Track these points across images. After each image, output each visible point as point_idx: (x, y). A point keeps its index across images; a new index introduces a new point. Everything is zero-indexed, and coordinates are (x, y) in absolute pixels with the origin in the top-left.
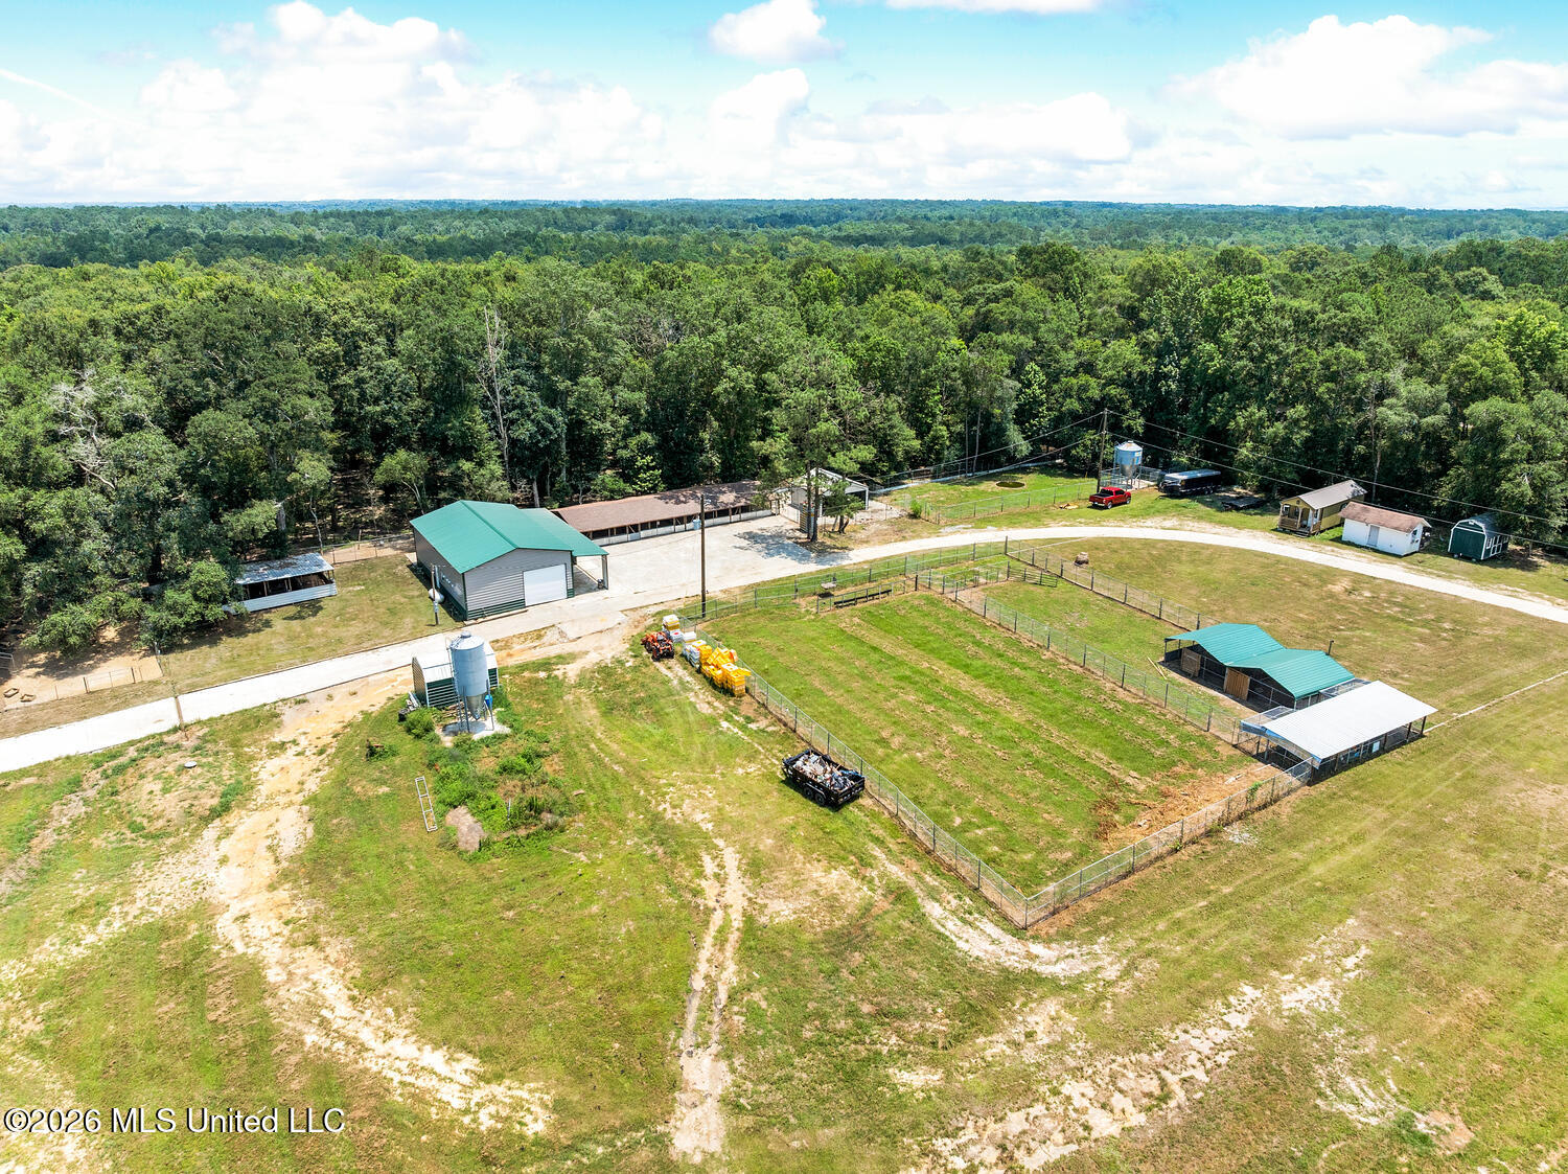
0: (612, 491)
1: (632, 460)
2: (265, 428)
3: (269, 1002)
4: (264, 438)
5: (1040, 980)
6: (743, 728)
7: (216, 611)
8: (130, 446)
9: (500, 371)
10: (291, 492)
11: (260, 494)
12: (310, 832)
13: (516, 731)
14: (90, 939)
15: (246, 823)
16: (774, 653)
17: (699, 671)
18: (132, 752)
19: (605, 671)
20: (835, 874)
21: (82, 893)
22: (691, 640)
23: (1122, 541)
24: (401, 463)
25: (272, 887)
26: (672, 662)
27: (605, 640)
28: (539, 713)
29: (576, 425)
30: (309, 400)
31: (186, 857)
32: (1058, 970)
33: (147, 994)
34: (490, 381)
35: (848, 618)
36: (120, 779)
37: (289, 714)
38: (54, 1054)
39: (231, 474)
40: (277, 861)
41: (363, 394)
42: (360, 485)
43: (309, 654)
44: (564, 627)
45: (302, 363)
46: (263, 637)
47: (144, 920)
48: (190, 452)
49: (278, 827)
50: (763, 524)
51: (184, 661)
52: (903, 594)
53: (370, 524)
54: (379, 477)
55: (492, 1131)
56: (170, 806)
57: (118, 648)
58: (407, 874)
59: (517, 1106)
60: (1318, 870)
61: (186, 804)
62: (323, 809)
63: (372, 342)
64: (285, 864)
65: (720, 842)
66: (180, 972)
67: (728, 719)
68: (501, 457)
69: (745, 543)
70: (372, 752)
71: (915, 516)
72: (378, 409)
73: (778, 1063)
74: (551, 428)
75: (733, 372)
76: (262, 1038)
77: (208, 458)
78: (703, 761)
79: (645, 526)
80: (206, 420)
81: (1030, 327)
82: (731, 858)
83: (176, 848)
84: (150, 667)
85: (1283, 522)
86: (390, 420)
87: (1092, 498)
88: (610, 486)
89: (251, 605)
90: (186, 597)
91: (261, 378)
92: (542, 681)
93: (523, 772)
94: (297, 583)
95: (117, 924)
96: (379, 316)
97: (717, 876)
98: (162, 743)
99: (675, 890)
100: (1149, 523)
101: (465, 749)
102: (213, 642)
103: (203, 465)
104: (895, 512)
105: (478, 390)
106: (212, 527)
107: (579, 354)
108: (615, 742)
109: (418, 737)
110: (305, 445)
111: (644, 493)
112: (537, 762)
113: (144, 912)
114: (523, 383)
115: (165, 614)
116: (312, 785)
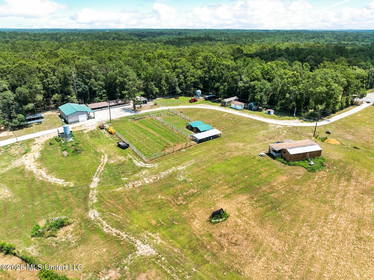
0: (98, 101)
1: (102, 95)
2: (30, 90)
3: (34, 175)
4: (30, 92)
5: (146, 168)
6: (113, 139)
7: (23, 123)
8: (5, 94)
9: (75, 78)
10: (36, 102)
11: (30, 102)
12: (40, 155)
13: (75, 140)
14: (6, 170)
15: (30, 155)
16: (121, 128)
17: (108, 131)
18: (9, 146)
19: (92, 131)
20: (121, 157)
21: (3, 165)
22: (107, 126)
23: (191, 108)
24: (56, 96)
25: (34, 162)
26: (103, 130)
27: (93, 127)
28: (79, 138)
29: (90, 89)
30: (38, 85)
31: (20, 159)
32: (149, 167)
33: (16, 175)
34: (73, 81)
35: (136, 122)
36: (8, 149)
37: (36, 139)
38: (2, 182)
39: (24, 99)
40: (35, 159)
41: (49, 83)
42: (49, 101)
43: (40, 130)
44: (86, 125)
45: (36, 78)
46: (32, 127)
47: (14, 167)
48: (16, 95)
49: (35, 155)
50: (127, 107)
51: (17, 132)
52: (147, 118)
53: (51, 108)
54: (52, 99)
55: (65, 186)
56: (17, 152)
57: (4, 130)
58: (56, 159)
59: (69, 184)
60: (192, 154)
61: (19, 152)
62: (42, 152)
63: (50, 73)
64: (36, 159)
65: (105, 154)
66: (20, 173)
67: (111, 138)
68: (76, 95)
69: (122, 110)
70: (51, 144)
71: (156, 105)
72: (52, 86)
73: (106, 178)
74: (85, 89)
75: (119, 78)
76: (33, 179)
77: (19, 96)
78: (105, 144)
79: (103, 107)
80: (19, 89)
81: (181, 68)
82: (106, 156)
83: (18, 158)
84: (11, 133)
85: (222, 104)
86: (54, 88)
87: (190, 101)
88: (97, 100)
89: (29, 122)
90: (17, 121)
91: (29, 81)
92: (81, 133)
93: (75, 146)
94: (37, 119)
95: (10, 168)
96: (51, 68)
97: (103, 158)
98: (14, 144)
99: (97, 160)
100: (198, 105)
101: (66, 143)
102: (22, 129)
103: (19, 97)
104: (152, 104)
105: (71, 82)
106: (21, 108)
107: (91, 75)
108: (91, 141)
109: (58, 142)
110: (37, 93)
111: (104, 101)
112: (78, 145)
113: (14, 166)
114: (80, 81)
115: (13, 124)
116: (41, 149)
